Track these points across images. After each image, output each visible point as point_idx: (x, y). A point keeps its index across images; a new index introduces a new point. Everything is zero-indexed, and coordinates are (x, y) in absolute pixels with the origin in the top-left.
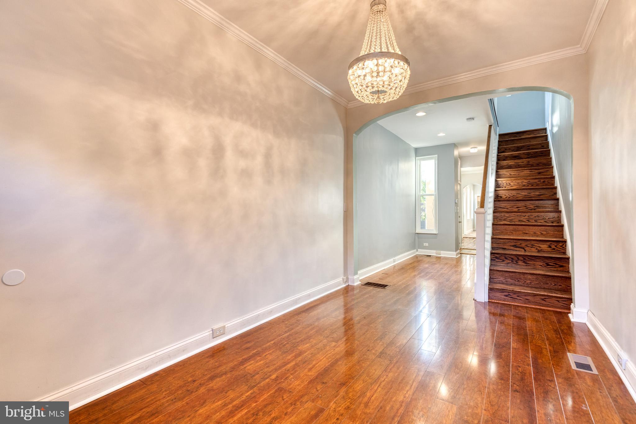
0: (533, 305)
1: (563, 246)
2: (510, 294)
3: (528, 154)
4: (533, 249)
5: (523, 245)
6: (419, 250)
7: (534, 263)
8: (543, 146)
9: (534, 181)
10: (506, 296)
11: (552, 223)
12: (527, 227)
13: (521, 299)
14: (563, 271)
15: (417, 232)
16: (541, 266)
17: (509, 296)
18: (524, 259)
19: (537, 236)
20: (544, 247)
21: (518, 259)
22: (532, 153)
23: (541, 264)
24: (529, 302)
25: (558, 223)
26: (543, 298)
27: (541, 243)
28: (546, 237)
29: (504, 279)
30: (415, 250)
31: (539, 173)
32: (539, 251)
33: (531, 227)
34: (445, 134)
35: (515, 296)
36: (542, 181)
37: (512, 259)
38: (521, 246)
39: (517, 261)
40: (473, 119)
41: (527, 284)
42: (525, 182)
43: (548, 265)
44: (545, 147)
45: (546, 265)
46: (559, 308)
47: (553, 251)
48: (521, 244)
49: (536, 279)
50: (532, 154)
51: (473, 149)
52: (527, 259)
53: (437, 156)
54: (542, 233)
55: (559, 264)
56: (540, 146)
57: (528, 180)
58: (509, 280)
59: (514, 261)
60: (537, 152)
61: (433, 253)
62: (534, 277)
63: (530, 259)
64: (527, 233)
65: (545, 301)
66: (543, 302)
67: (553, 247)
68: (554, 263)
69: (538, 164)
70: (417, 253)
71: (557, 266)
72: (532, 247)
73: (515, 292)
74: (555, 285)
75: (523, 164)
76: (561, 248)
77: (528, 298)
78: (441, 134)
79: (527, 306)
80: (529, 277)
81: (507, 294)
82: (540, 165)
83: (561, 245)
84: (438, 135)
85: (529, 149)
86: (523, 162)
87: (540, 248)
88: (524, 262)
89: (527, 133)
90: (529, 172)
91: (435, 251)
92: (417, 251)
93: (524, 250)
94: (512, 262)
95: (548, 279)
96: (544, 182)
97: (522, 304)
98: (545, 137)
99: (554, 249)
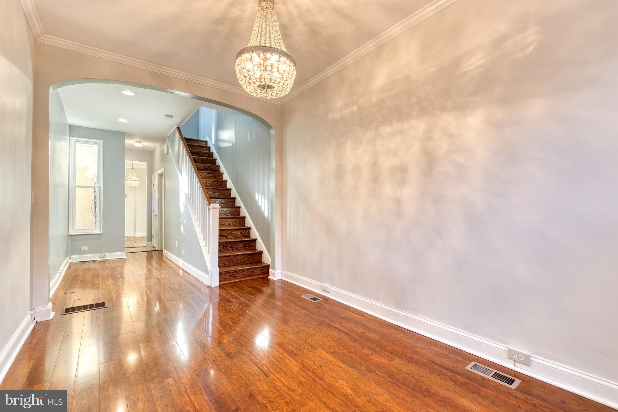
0: (247, 278)
1: (249, 232)
2: (232, 274)
3: (202, 160)
4: (232, 236)
5: (226, 234)
6: (72, 256)
7: (237, 246)
8: (209, 156)
9: (214, 183)
10: (230, 276)
11: (235, 216)
12: (224, 219)
13: (240, 275)
14: (253, 249)
15: (70, 234)
16: (241, 248)
17: (233, 275)
18: (231, 245)
19: (230, 226)
20: (238, 233)
21: (227, 245)
22: (204, 159)
23: (241, 246)
24: (245, 276)
25: (238, 216)
26: (252, 270)
27: (237, 231)
28: (235, 227)
29: (223, 263)
30: (68, 258)
31: (215, 177)
32: (236, 238)
33: (226, 219)
34: (127, 121)
35: (236, 274)
36: (219, 183)
37: (223, 246)
38: (224, 235)
39: (227, 247)
40: (172, 117)
41: (238, 264)
42: (208, 183)
43: (245, 246)
44: (211, 156)
45: (244, 247)
46: (261, 275)
47: (244, 236)
48: (224, 233)
49: (244, 258)
50: (204, 161)
51: (139, 143)
52: (233, 244)
53: (102, 141)
54: (234, 223)
55: (251, 245)
56: (207, 155)
57: (210, 182)
58: (227, 263)
59: (225, 247)
60: (208, 159)
61: (95, 257)
62: (242, 257)
63: (235, 244)
64: (224, 225)
65: (253, 272)
66: (253, 274)
67: (243, 233)
68: (248, 245)
69: (211, 170)
70: (71, 261)
71: (250, 246)
72: (231, 235)
73: (236, 271)
74: (254, 260)
75: (201, 168)
76: (248, 233)
77: (244, 273)
78: (123, 120)
79: (244, 279)
80: (240, 257)
81: (231, 274)
82: (212, 170)
83: (247, 231)
84: (118, 120)
85: (200, 156)
86: (201, 166)
87: (236, 235)
88: (231, 247)
89: (195, 141)
90: (208, 175)
91: (98, 255)
92: (70, 258)
93: (226, 238)
94: (223, 248)
95: (250, 256)
96: (220, 184)
97: (241, 278)
98: (209, 148)
99: (244, 235)
